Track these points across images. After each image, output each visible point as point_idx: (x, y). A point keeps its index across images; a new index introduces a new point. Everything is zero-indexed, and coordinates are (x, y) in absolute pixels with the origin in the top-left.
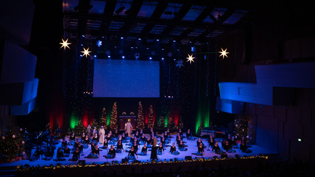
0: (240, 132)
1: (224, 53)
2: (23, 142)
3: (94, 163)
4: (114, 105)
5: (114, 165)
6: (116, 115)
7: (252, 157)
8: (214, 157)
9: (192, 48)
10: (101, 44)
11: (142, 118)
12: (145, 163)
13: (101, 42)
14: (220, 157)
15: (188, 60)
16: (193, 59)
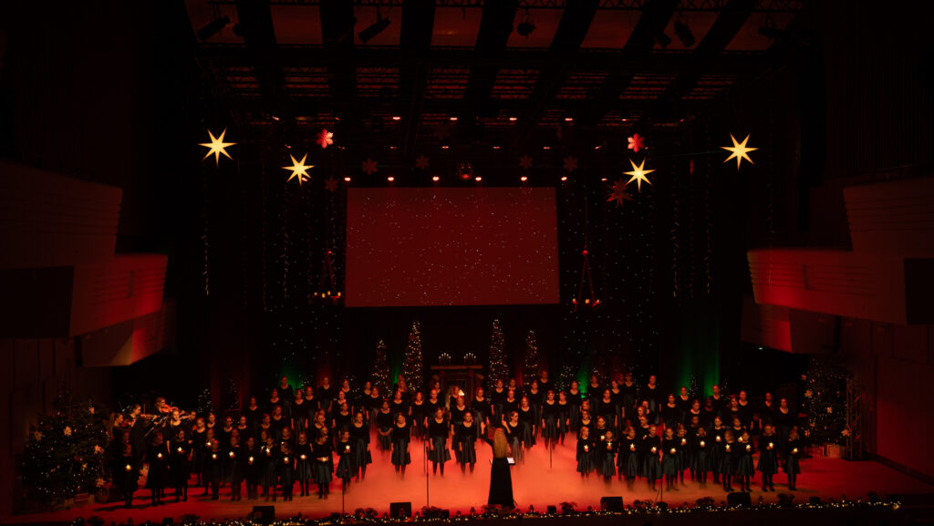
0: (818, 418)
1: (740, 151)
2: (97, 448)
3: (300, 515)
4: (413, 332)
5: (361, 522)
6: (418, 361)
7: (840, 504)
8: (699, 502)
9: (630, 140)
10: (331, 142)
11: (501, 371)
12: (463, 517)
13: (330, 135)
14: (722, 502)
15: (631, 180)
16: (646, 175)
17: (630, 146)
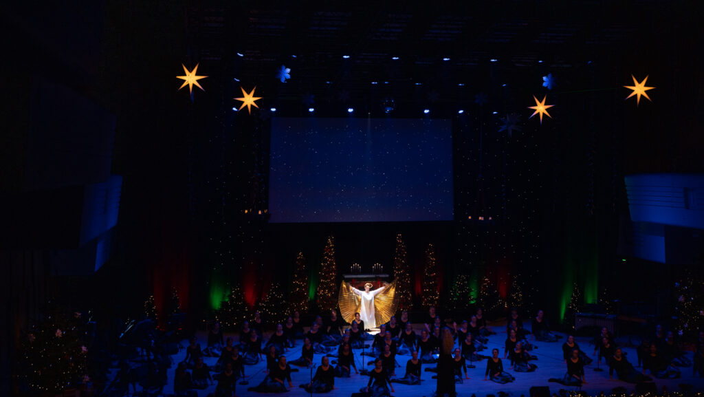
0: (691, 319)
1: (639, 89)
2: (84, 349)
4: (328, 245)
6: (332, 271)
8: (614, 390)
9: (544, 78)
13: (288, 70)
14: (633, 392)
15: (535, 114)
16: (547, 110)
17: (545, 84)
